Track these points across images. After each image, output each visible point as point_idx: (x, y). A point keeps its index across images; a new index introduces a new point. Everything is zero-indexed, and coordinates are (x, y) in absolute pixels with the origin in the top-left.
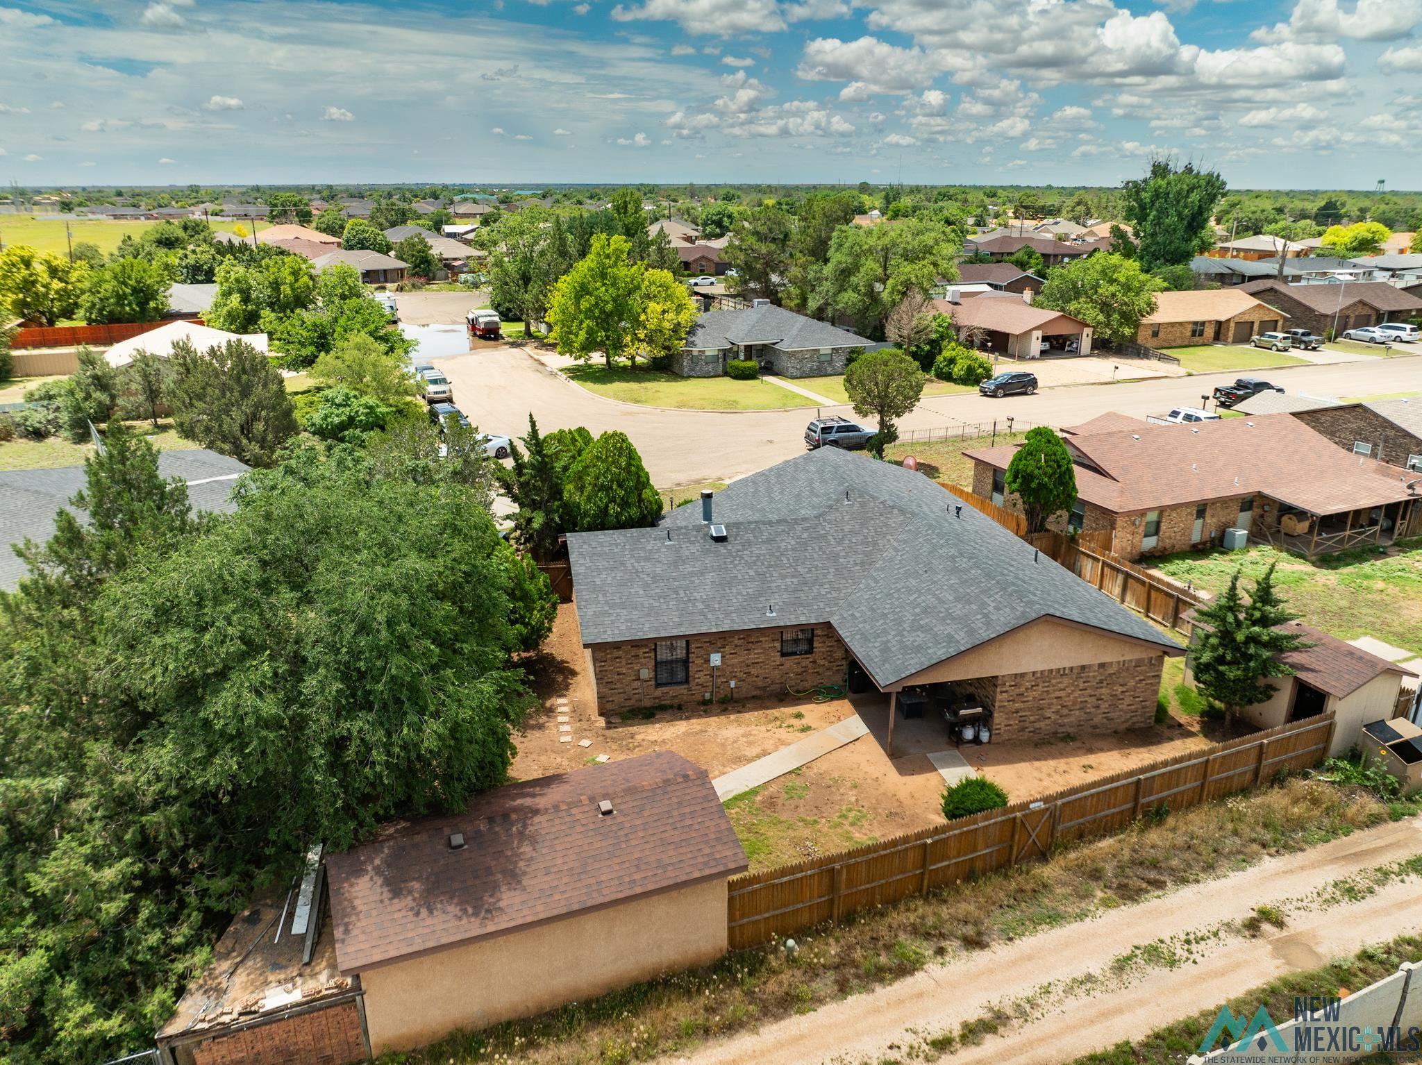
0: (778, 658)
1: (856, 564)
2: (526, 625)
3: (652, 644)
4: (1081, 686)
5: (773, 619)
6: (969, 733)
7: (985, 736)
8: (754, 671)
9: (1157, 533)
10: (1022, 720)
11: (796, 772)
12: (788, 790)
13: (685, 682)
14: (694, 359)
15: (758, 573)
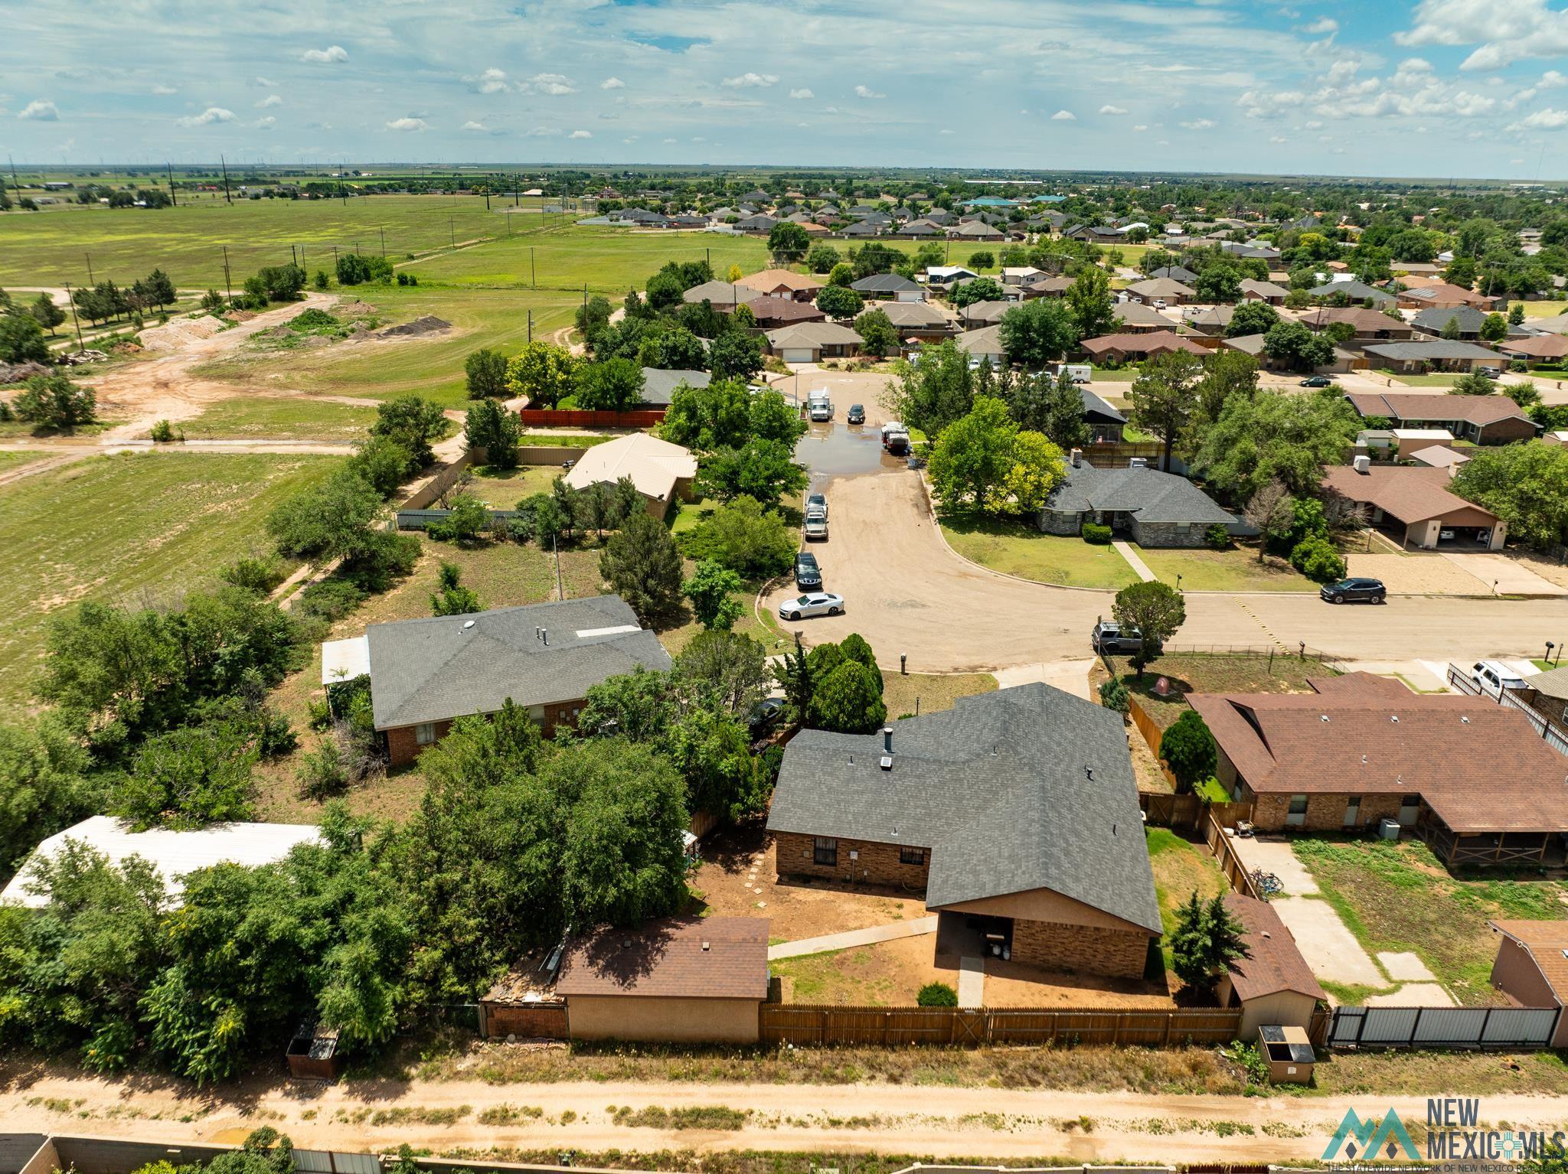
0: (898, 864)
1: (973, 807)
2: (744, 804)
3: (814, 838)
4: (1081, 939)
5: (894, 838)
6: (996, 951)
7: (1006, 955)
8: (881, 868)
9: (1304, 811)
10: (1034, 951)
11: (871, 946)
12: (858, 956)
13: (834, 864)
14: (1053, 516)
15: (900, 801)
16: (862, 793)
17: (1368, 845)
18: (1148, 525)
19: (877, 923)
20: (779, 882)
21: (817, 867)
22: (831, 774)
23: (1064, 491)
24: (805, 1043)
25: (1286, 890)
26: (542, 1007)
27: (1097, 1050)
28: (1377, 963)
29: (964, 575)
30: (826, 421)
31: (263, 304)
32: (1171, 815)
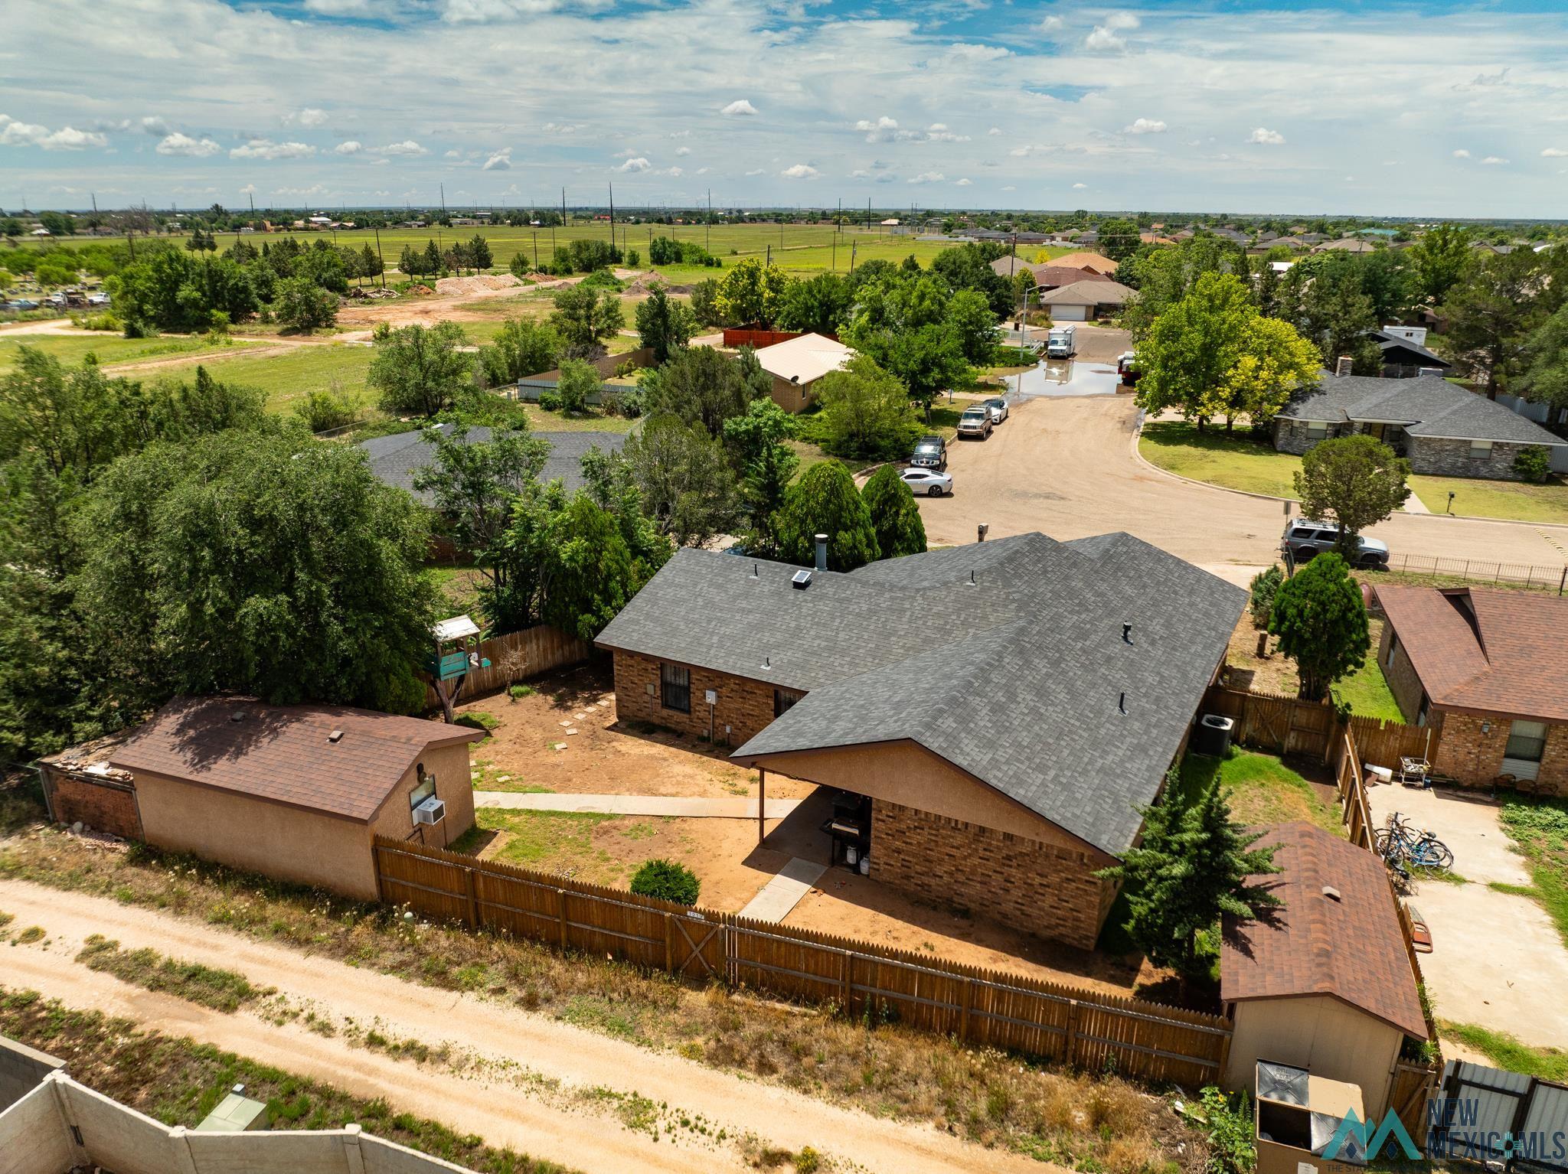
0: (771, 717)
1: (903, 647)
3: (663, 664)
4: (981, 853)
5: (763, 672)
6: (851, 857)
7: (864, 867)
8: (749, 723)
9: (1536, 758)
10: (906, 864)
11: (668, 819)
12: (638, 828)
13: (688, 711)
14: (1293, 430)
15: (798, 627)
16: (750, 611)
18: (1427, 442)
19: (703, 794)
20: (613, 728)
21: (665, 712)
22: (719, 586)
23: (1312, 400)
24: (438, 919)
25: (1457, 869)
26: (106, 783)
27: (920, 1042)
29: (1139, 478)
31: (568, 272)
32: (1284, 735)
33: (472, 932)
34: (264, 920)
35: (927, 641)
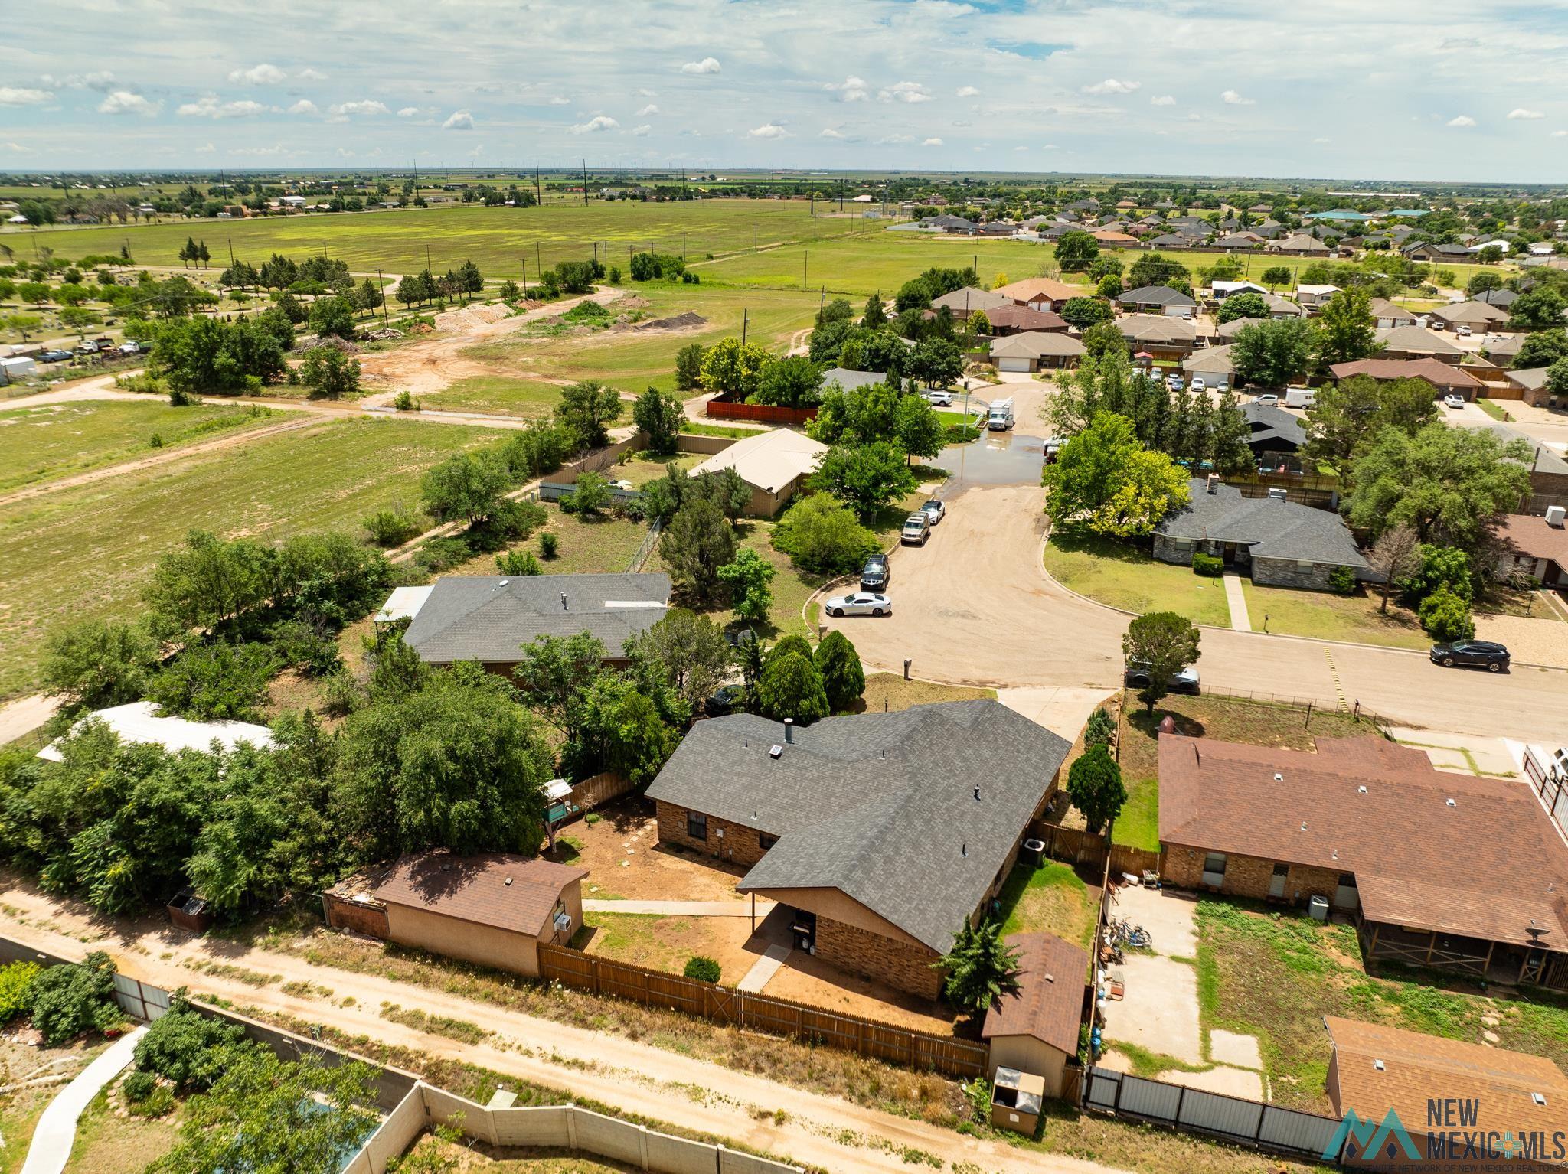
0: (758, 847)
1: (838, 805)
3: (688, 812)
4: (876, 947)
6: (805, 945)
7: (812, 951)
8: (743, 850)
9: (1222, 872)
11: (697, 918)
12: (679, 924)
15: (774, 788)
16: (743, 775)
17: (1286, 920)
18: (1264, 561)
19: (717, 899)
20: (657, 848)
21: (691, 839)
22: (723, 754)
23: (1180, 516)
24: (576, 988)
25: (1154, 947)
26: (367, 907)
27: (838, 1055)
28: (1205, 1038)
29: (1039, 592)
30: (1002, 430)
31: (555, 295)
32: (1076, 851)
33: (596, 996)
34: (476, 990)
35: (853, 801)
